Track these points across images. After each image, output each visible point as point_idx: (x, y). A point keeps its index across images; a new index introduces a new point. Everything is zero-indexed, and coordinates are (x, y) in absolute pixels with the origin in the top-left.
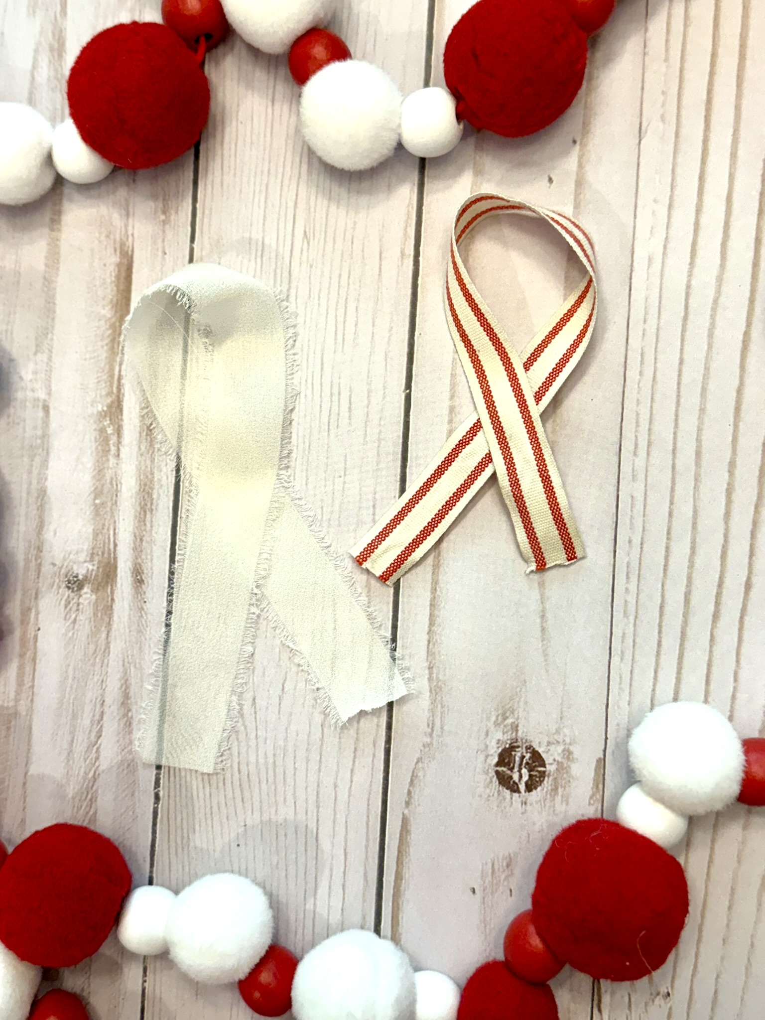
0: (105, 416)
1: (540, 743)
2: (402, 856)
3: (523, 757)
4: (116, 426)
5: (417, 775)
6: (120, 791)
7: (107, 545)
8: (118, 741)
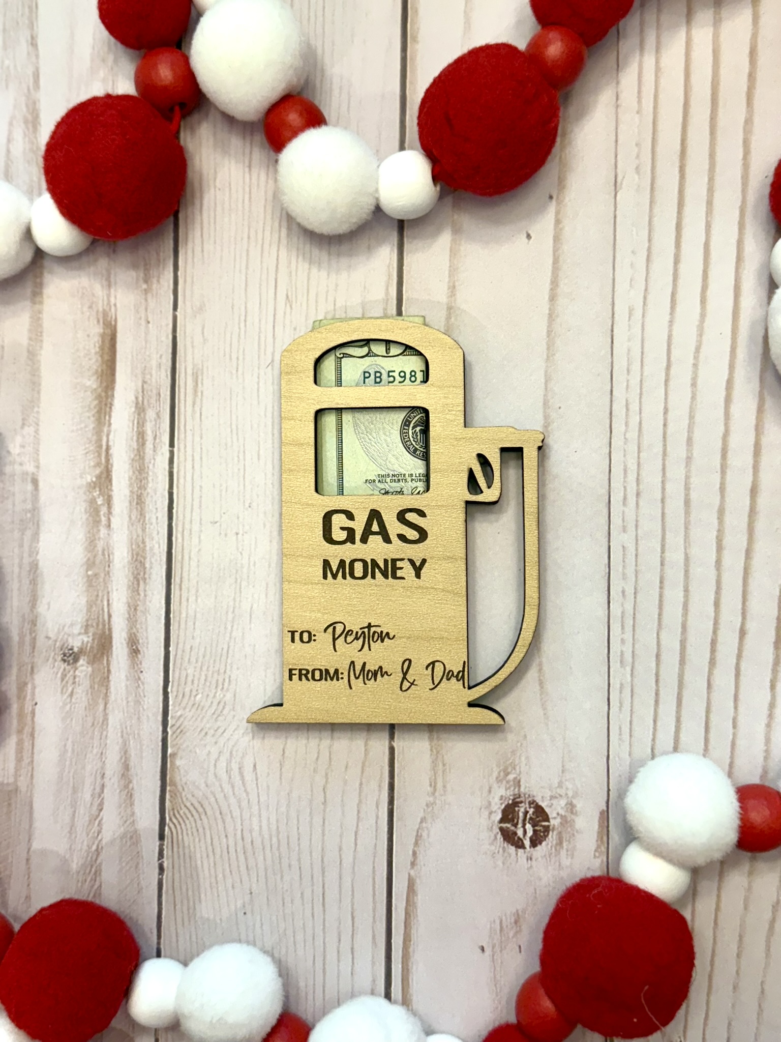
0: (95, 488)
1: (542, 797)
2: (410, 916)
3: (526, 813)
4: (106, 497)
5: (421, 836)
6: (124, 864)
7: (101, 616)
8: (120, 814)
